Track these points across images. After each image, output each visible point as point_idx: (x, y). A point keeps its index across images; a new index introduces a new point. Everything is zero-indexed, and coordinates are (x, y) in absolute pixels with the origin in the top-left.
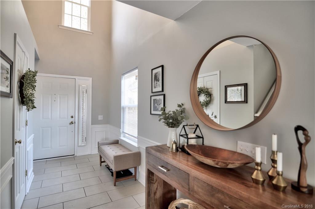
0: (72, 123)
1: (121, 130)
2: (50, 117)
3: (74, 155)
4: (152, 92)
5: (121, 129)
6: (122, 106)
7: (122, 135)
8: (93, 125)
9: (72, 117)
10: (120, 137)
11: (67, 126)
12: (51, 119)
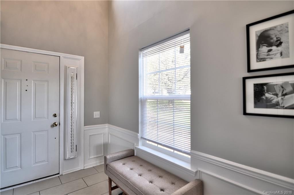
0: (55, 125)
1: (139, 135)
2: (18, 117)
3: (59, 174)
4: (249, 70)
5: (138, 132)
6: (140, 97)
7: (140, 143)
8: (86, 125)
9: (55, 115)
10: (138, 146)
11: (47, 130)
12: (21, 120)
